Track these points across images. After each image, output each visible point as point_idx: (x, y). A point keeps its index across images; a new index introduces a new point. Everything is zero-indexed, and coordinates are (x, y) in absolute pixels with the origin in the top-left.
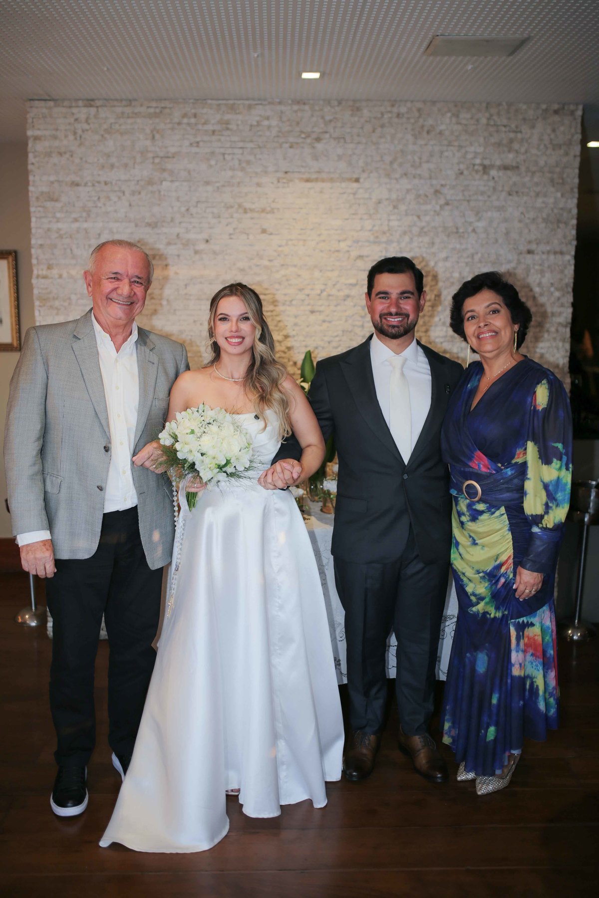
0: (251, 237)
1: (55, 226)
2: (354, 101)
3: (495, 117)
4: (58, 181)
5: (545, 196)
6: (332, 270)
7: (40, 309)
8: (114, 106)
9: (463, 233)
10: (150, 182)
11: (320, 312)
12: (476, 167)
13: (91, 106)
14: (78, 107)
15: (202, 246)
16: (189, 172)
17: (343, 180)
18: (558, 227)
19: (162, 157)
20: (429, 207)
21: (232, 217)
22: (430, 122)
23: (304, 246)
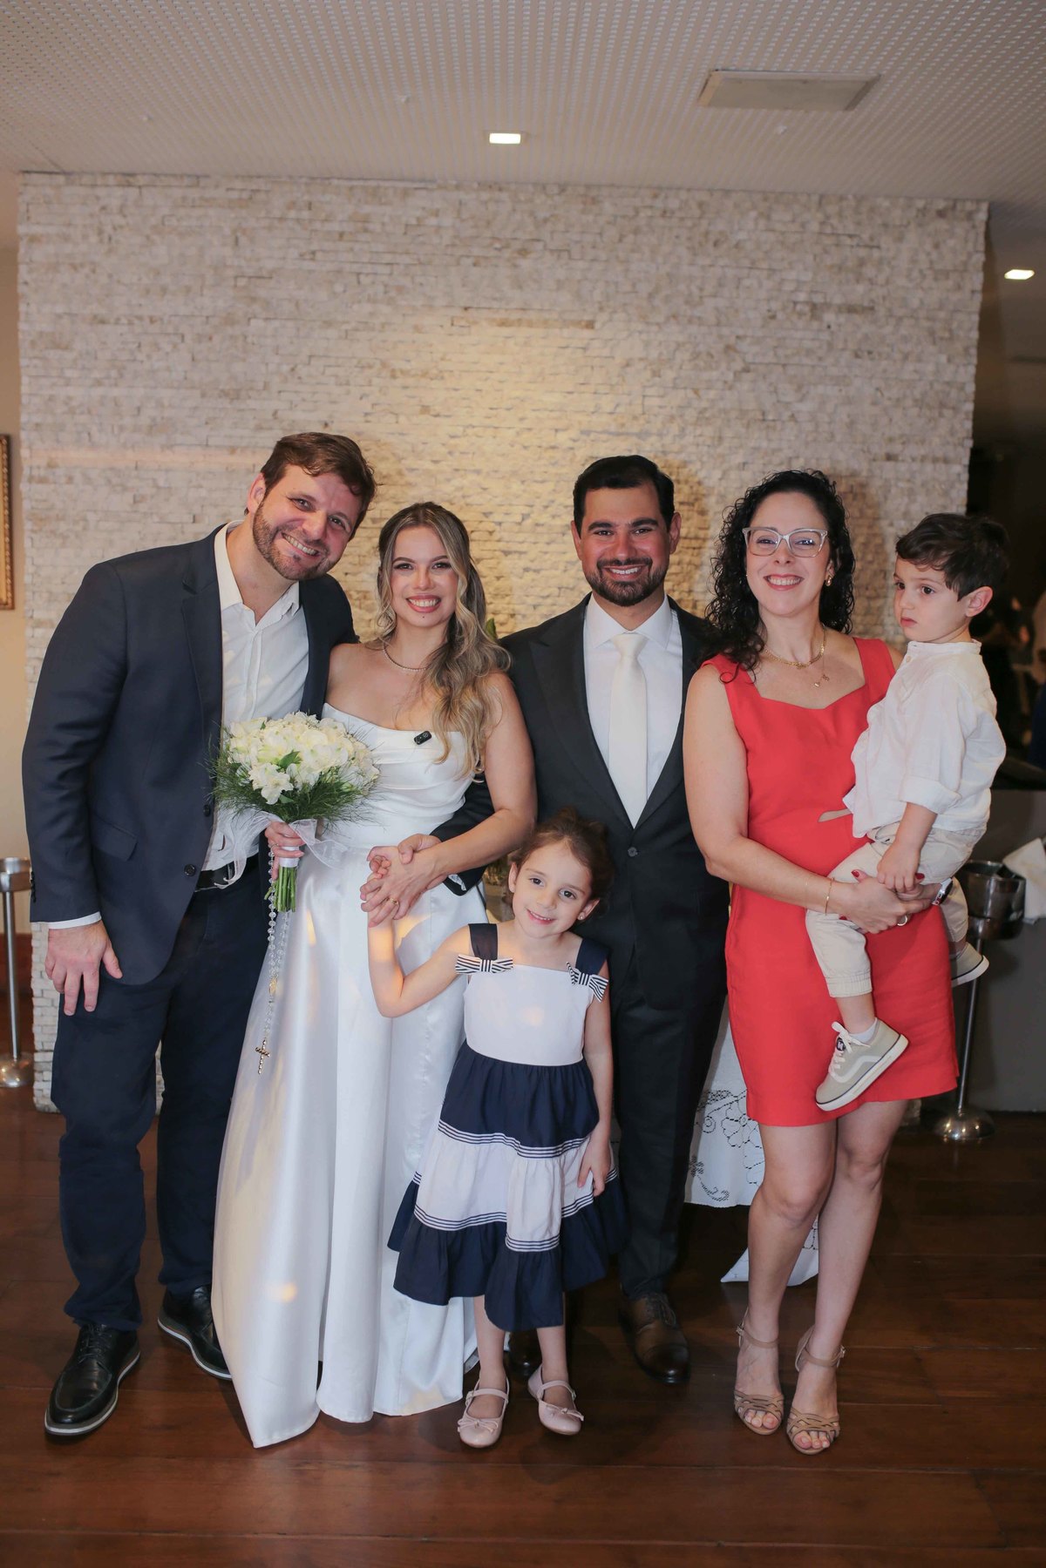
0: (402, 419)
1: (62, 392)
2: (588, 187)
3: (834, 221)
4: (69, 314)
5: (919, 360)
6: (543, 482)
7: (33, 535)
8: (170, 186)
9: (774, 420)
10: (230, 320)
11: (521, 553)
12: (799, 307)
13: (130, 185)
14: (107, 186)
16: (297, 305)
17: (566, 324)
18: (941, 415)
19: (250, 277)
20: (715, 374)
21: (370, 384)
22: (721, 225)
23: (494, 437)
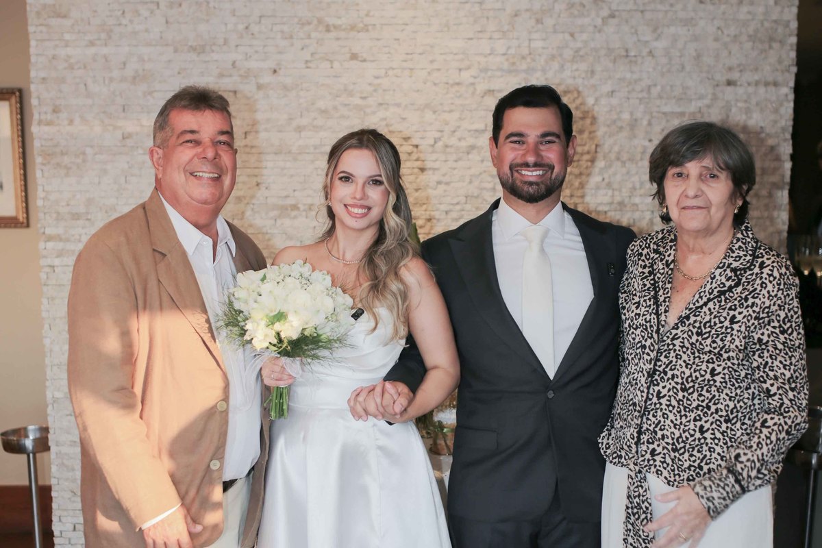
0: (336, 65)
1: (62, 52)
6: (451, 111)
7: (43, 167)
9: (635, 56)
11: (434, 169)
15: (267, 79)
18: (771, 47)
20: (586, 21)
21: (309, 37)
23: (411, 77)
